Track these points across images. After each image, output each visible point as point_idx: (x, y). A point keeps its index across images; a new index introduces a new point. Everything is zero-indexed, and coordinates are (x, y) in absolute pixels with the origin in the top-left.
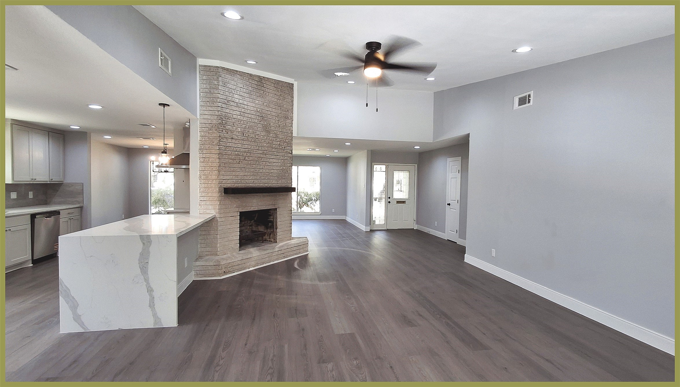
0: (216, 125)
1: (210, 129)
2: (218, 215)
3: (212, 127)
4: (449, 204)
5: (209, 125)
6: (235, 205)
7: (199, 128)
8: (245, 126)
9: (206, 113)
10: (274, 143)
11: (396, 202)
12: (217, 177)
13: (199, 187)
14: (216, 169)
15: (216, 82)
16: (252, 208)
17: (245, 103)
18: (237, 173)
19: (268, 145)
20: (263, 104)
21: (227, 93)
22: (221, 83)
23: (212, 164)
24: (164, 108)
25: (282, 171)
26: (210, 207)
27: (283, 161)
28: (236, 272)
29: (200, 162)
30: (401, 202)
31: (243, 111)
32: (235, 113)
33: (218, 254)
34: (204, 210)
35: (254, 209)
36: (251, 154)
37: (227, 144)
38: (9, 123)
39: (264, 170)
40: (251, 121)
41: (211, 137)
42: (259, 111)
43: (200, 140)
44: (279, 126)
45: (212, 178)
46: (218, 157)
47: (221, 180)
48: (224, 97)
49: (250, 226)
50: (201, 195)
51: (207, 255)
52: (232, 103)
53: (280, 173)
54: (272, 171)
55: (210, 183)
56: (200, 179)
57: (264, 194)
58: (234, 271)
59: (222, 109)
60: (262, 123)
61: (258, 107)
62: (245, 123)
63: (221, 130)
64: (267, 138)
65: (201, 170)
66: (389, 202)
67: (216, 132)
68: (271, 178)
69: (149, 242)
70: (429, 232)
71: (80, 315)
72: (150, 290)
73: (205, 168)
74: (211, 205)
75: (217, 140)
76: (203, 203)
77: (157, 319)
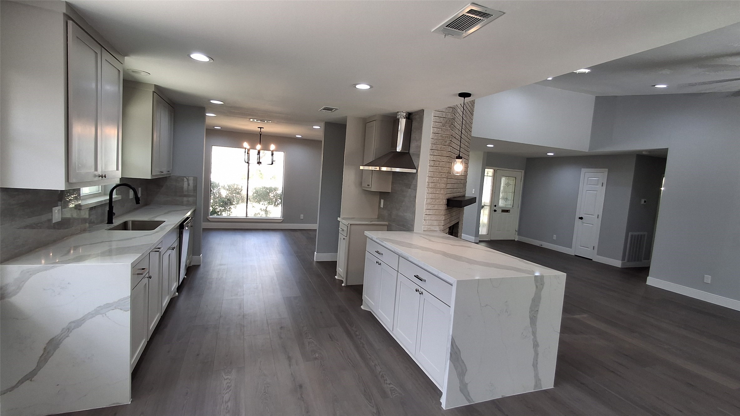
1: (444, 125)
3: (446, 122)
4: (581, 218)
5: (443, 120)
7: (432, 123)
8: (460, 123)
10: (466, 143)
11: (501, 211)
12: (445, 186)
13: (426, 197)
14: (445, 175)
16: (453, 222)
18: (452, 181)
23: (442, 169)
24: (464, 99)
26: (435, 223)
27: (466, 165)
29: (429, 166)
30: (505, 211)
34: (428, 227)
38: (151, 91)
41: (444, 135)
43: (432, 138)
44: (469, 123)
45: (440, 187)
46: (449, 161)
47: (448, 190)
50: (427, 207)
55: (438, 192)
56: (428, 187)
60: (465, 119)
62: (461, 118)
63: (453, 127)
64: (465, 137)
65: (430, 176)
66: (495, 211)
67: (449, 129)
69: (542, 284)
70: (542, 245)
71: (467, 384)
72: (536, 345)
73: (434, 174)
74: (436, 220)
75: (449, 139)
76: (428, 218)
77: (538, 381)
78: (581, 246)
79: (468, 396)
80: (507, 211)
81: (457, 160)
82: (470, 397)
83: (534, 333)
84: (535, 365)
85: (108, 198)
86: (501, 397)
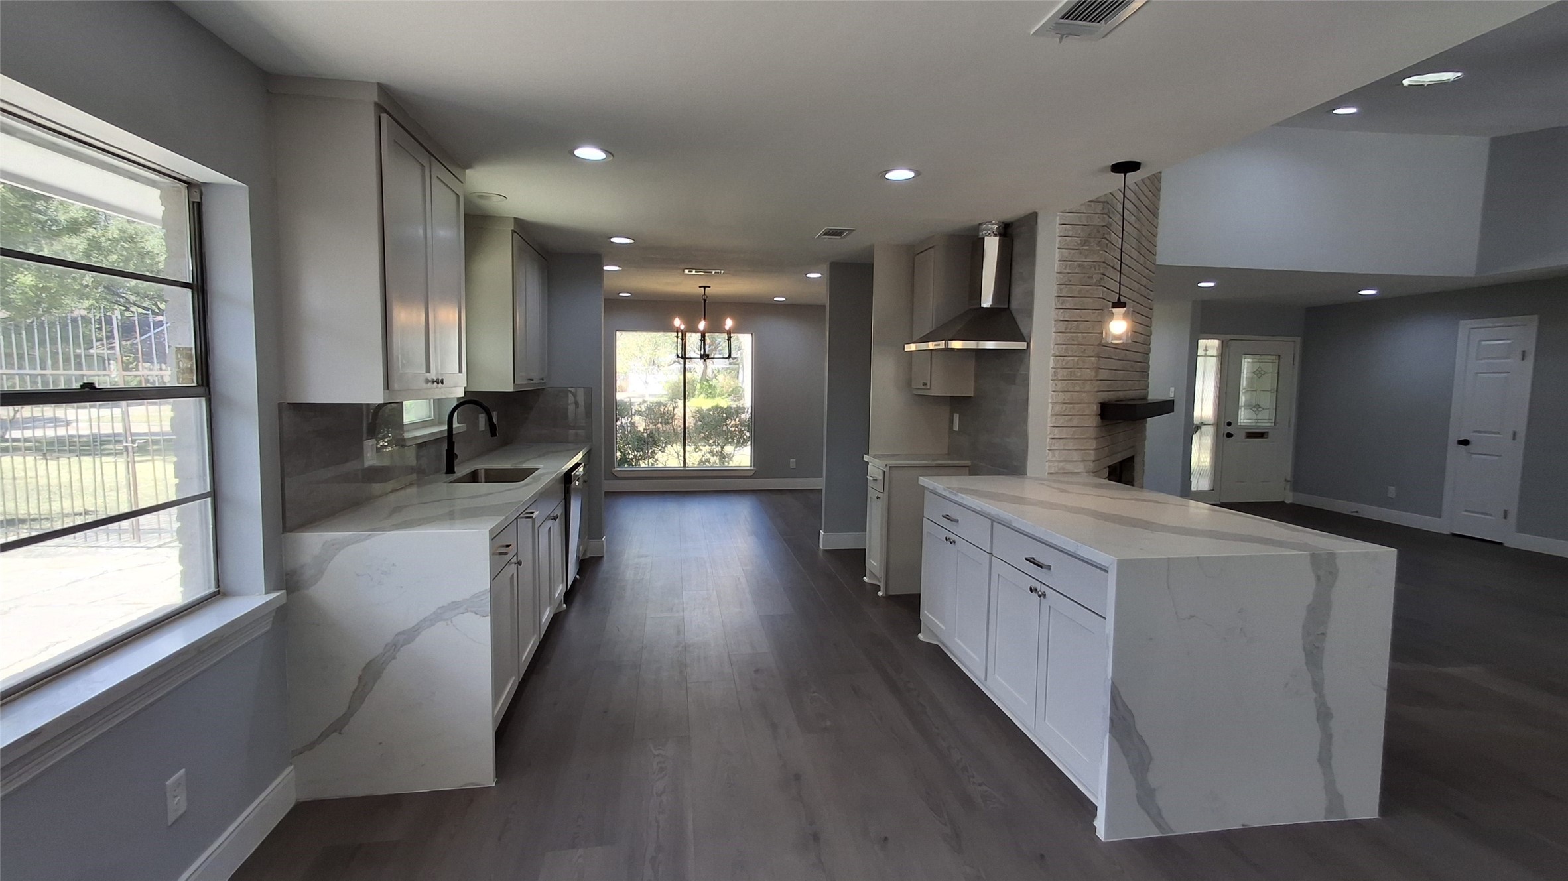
0: (1098, 232)
1: (1086, 241)
3: (1089, 235)
4: (1465, 442)
5: (1083, 230)
6: (1106, 450)
7: (1058, 239)
11: (1244, 435)
12: (1094, 374)
13: (1050, 401)
14: (1093, 351)
18: (1112, 364)
19: (1138, 287)
23: (1085, 338)
24: (1125, 175)
26: (1075, 456)
29: (1055, 333)
30: (1255, 434)
32: (1119, 198)
34: (1059, 465)
37: (1109, 282)
38: (508, 230)
41: (1086, 263)
42: (1137, 193)
43: (1059, 271)
45: (1082, 378)
46: (1099, 318)
47: (1100, 382)
50: (1055, 422)
55: (1077, 389)
56: (1055, 378)
60: (1137, 226)
63: (1106, 245)
65: (1057, 354)
66: (1229, 435)
67: (1098, 248)
69: (1330, 573)
70: (1357, 512)
71: (1155, 790)
72: (1324, 715)
73: (1066, 350)
74: (1075, 450)
75: (1099, 270)
76: (1058, 445)
77: (1334, 798)
78: (1466, 511)
79: (1157, 817)
80: (1261, 435)
82: (1163, 818)
83: (1317, 686)
84: (1325, 760)
85: (444, 429)
86: (1241, 827)
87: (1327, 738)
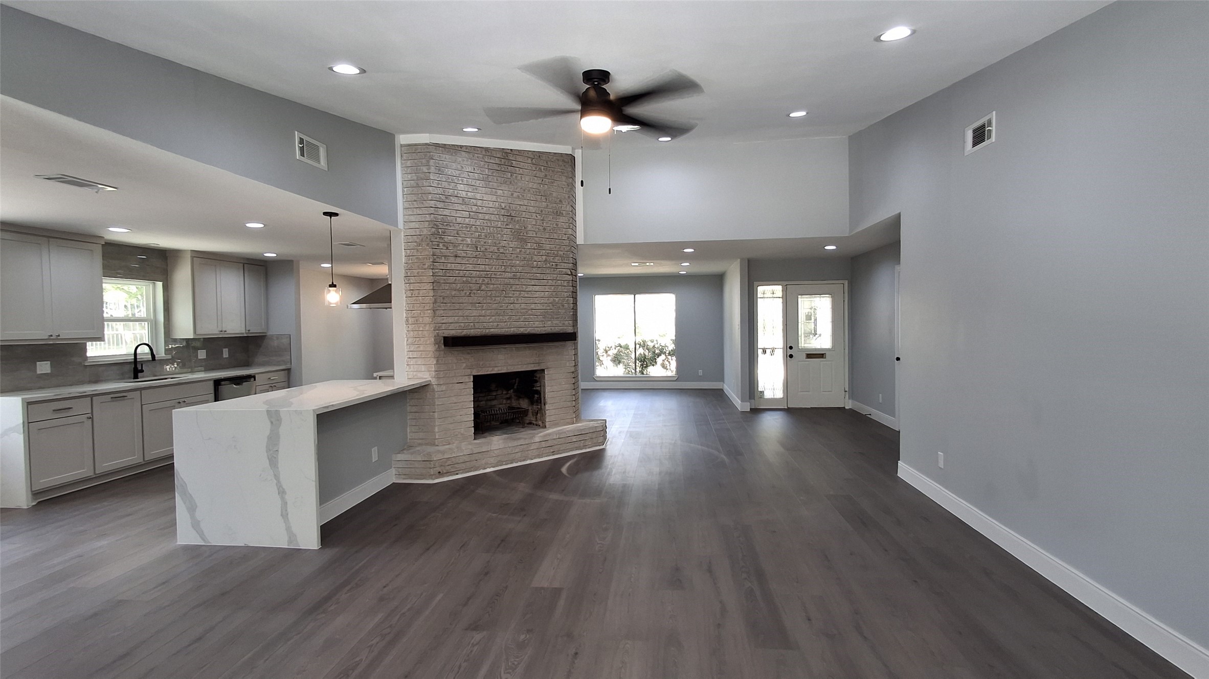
0: (427, 238)
1: (420, 244)
2: (434, 382)
3: (422, 240)
5: (418, 238)
6: (465, 365)
7: (403, 244)
8: (479, 235)
9: (413, 218)
10: (535, 258)
11: (805, 356)
12: (431, 320)
13: (405, 336)
14: (430, 307)
15: (425, 169)
16: (496, 369)
17: (478, 196)
18: (467, 313)
19: (523, 263)
20: (512, 194)
21: (445, 184)
22: (433, 169)
23: (423, 299)
25: (553, 306)
26: (423, 368)
27: (553, 288)
28: (462, 473)
29: (406, 297)
30: (816, 355)
31: (474, 210)
32: (459, 215)
33: (437, 443)
34: (415, 373)
35: (499, 371)
36: (491, 280)
37: (446, 265)
38: (189, 256)
39: (517, 306)
40: (489, 225)
41: (421, 257)
42: (505, 207)
43: (405, 262)
44: (544, 229)
45: (424, 322)
46: (432, 288)
47: (437, 325)
48: (440, 191)
49: (508, 399)
50: (409, 349)
51: (420, 444)
52: (453, 199)
53: (549, 308)
54: (533, 306)
55: (421, 329)
56: (407, 323)
57: (517, 345)
58: (457, 472)
59: (437, 211)
60: (510, 227)
61: (502, 201)
62: (479, 229)
63: (435, 245)
64: (520, 251)
65: (408, 309)
67: (428, 247)
68: (531, 318)
69: (278, 420)
70: (870, 415)
71: (199, 521)
72: (282, 492)
73: (413, 307)
74: (424, 364)
76: (412, 362)
77: (292, 536)
79: (202, 535)
80: (822, 356)
81: (330, 288)
82: (205, 536)
83: (277, 477)
84: (284, 515)
85: (133, 358)
86: (244, 545)
87: (285, 504)
